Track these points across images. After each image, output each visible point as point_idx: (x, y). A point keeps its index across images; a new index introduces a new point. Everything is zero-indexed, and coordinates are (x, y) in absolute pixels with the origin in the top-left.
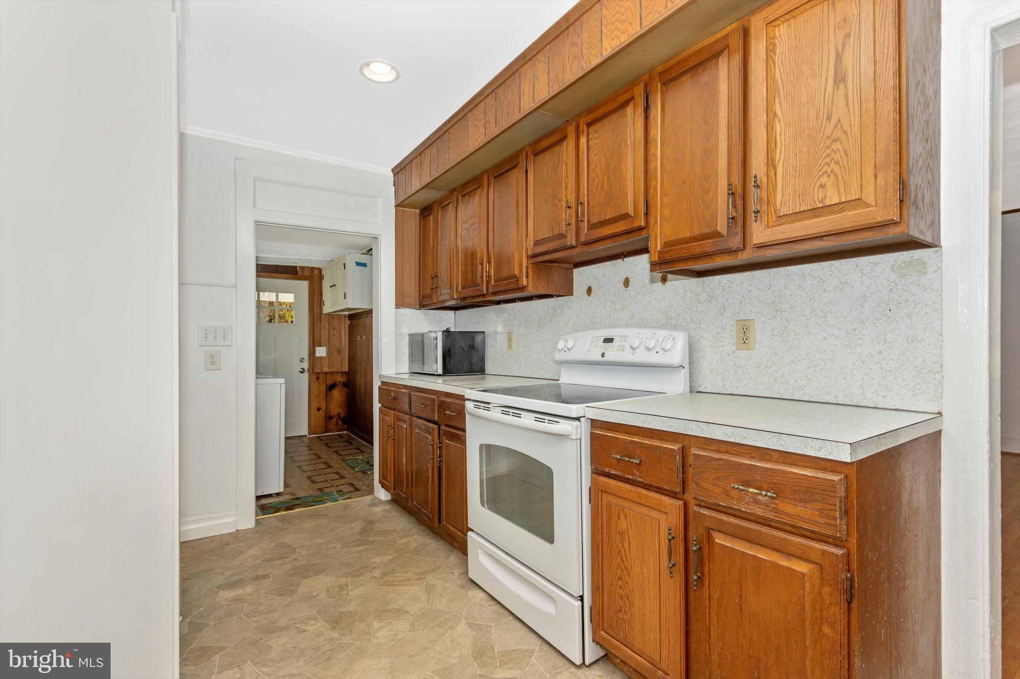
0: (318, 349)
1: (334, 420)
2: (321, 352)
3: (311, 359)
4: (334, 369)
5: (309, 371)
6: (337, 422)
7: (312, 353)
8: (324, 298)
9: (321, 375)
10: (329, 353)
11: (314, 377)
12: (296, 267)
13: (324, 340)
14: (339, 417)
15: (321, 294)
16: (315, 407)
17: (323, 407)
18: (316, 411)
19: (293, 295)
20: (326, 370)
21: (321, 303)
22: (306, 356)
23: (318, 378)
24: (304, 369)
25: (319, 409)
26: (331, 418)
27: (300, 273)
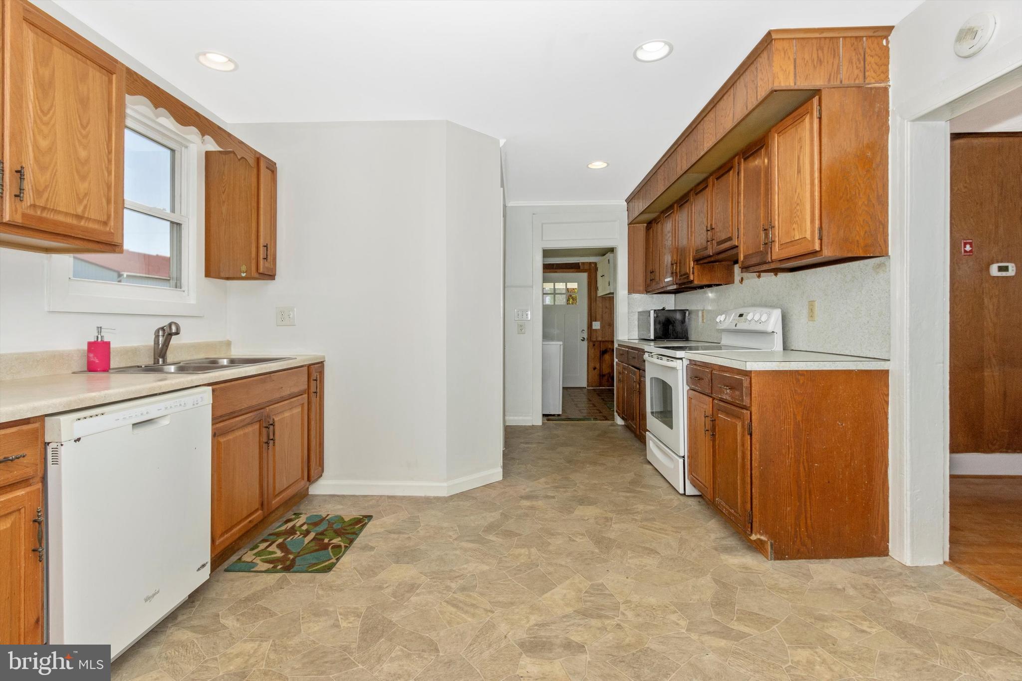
0: (594, 323)
1: (606, 378)
2: (596, 325)
3: (589, 331)
4: (606, 339)
5: (588, 339)
6: (608, 379)
7: (590, 326)
8: (599, 285)
9: (597, 343)
10: (602, 326)
11: (591, 344)
12: (579, 263)
13: (599, 317)
14: (610, 376)
15: (597, 281)
16: (592, 365)
17: (598, 366)
18: (593, 369)
19: (577, 283)
20: (600, 339)
21: (596, 289)
22: (586, 328)
23: (594, 345)
24: (584, 338)
25: (595, 369)
26: (604, 376)
27: (581, 268)
